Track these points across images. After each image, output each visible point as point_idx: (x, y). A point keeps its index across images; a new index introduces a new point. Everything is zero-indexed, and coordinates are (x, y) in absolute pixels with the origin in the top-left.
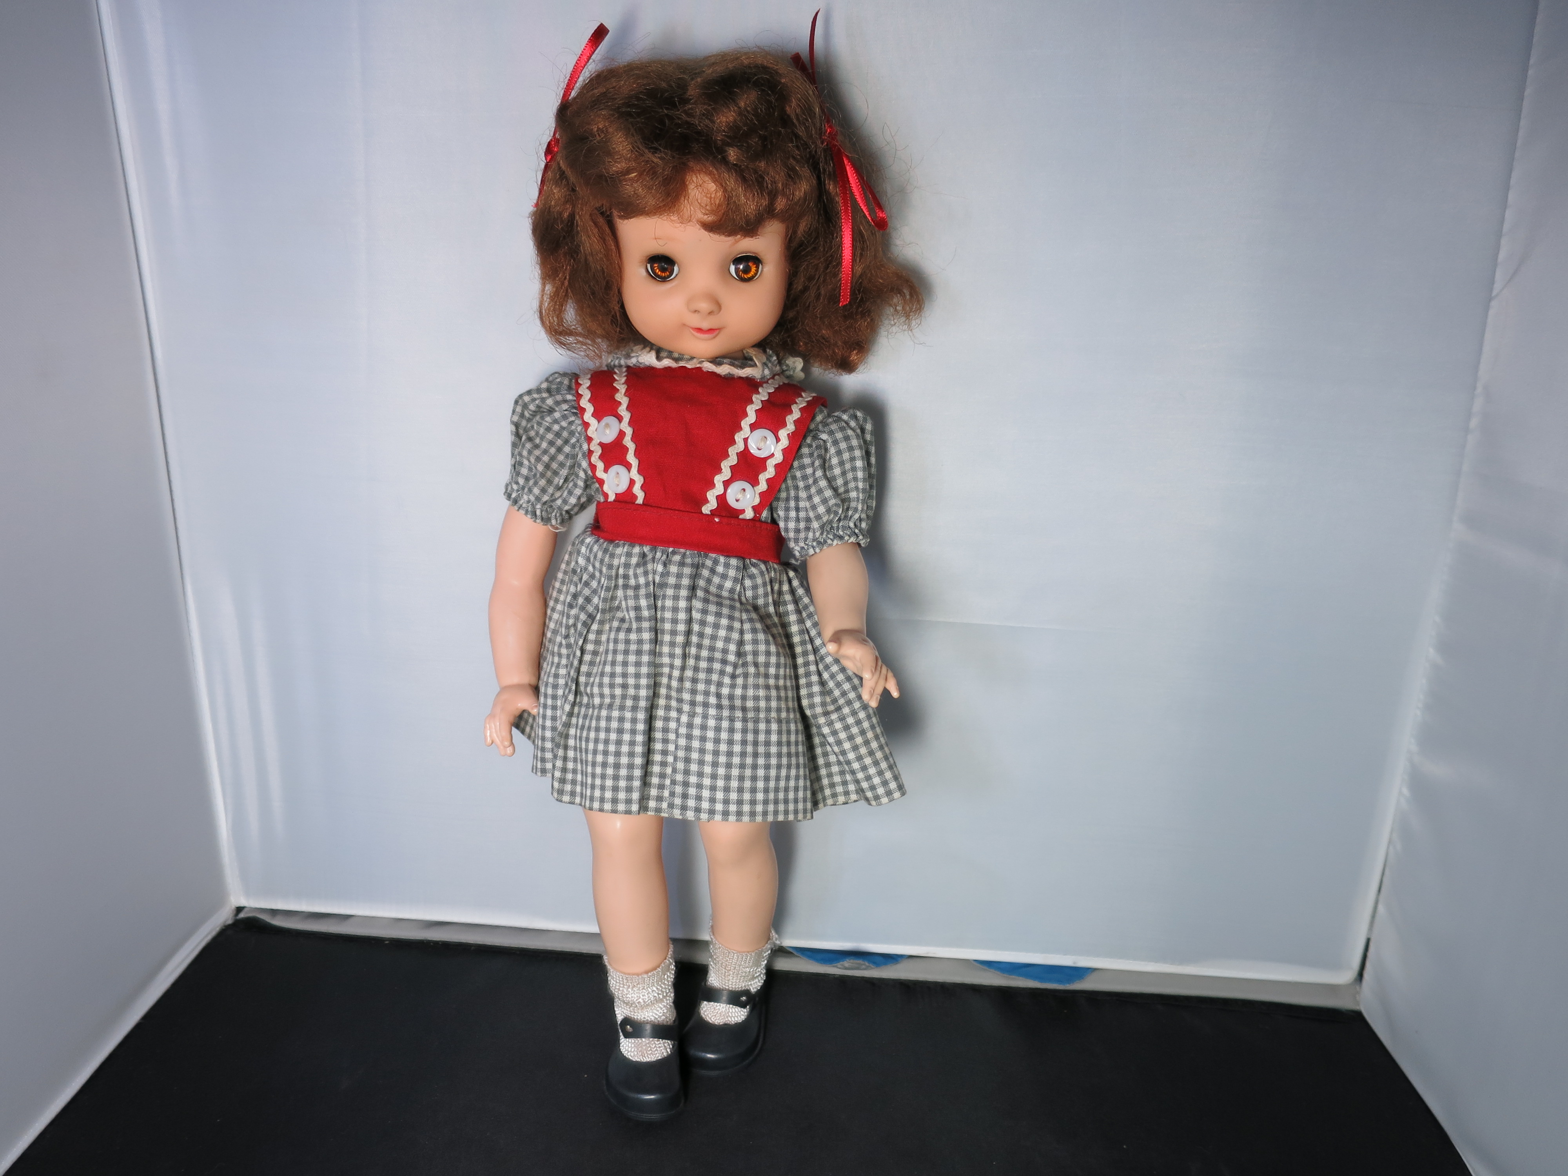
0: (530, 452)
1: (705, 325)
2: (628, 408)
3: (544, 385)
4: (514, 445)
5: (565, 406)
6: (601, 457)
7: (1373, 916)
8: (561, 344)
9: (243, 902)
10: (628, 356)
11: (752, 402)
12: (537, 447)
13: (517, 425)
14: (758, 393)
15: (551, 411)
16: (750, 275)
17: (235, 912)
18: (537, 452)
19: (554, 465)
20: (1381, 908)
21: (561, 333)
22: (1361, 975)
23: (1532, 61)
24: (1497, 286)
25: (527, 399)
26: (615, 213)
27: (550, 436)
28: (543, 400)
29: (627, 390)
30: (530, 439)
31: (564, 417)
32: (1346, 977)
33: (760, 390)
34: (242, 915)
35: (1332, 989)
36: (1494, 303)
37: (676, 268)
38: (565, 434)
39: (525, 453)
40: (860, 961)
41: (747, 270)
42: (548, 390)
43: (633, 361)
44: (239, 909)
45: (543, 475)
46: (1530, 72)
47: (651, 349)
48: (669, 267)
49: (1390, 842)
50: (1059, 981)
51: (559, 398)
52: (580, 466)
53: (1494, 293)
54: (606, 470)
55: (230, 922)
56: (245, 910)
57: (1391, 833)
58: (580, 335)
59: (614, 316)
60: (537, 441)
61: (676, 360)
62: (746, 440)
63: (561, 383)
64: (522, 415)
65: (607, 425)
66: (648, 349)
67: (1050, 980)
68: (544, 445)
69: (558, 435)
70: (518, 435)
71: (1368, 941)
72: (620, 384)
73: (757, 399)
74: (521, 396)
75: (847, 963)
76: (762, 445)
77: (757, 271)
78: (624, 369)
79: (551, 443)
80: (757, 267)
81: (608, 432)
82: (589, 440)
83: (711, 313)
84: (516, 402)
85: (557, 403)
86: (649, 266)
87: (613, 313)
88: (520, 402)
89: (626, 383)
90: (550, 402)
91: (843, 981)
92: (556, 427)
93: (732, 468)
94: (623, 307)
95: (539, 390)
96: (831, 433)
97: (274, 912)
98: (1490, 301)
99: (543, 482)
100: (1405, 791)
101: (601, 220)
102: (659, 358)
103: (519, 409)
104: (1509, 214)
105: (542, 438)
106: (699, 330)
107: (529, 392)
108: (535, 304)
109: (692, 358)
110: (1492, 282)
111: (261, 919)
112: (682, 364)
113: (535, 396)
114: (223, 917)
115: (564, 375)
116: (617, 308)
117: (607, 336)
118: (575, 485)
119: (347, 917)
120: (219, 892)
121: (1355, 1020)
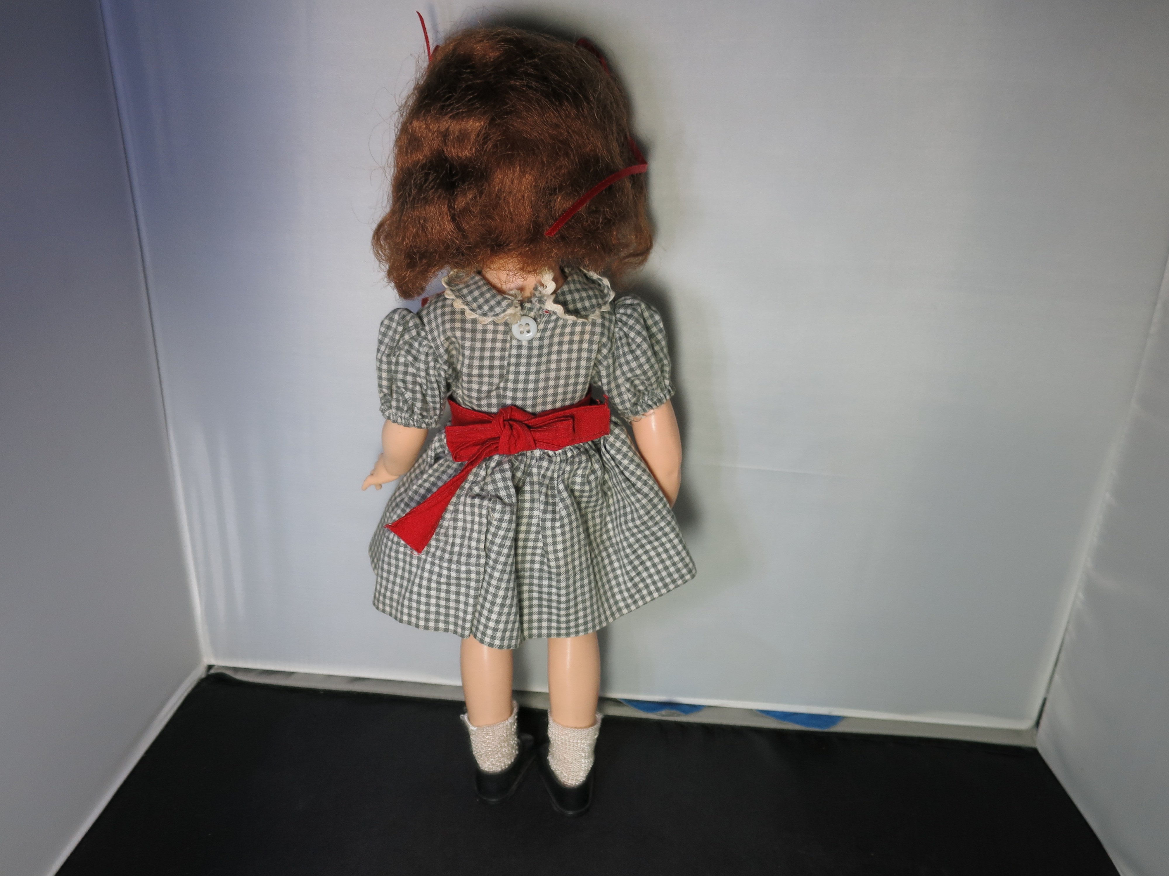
7: (1050, 682)
9: (213, 662)
17: (206, 669)
20: (1057, 677)
22: (1038, 724)
32: (1026, 724)
34: (212, 671)
35: (1017, 733)
40: (674, 711)
44: (210, 667)
49: (1066, 630)
50: (819, 726)
55: (204, 676)
56: (215, 667)
57: (1068, 622)
67: (813, 725)
71: (1045, 700)
75: (664, 712)
91: (660, 724)
97: (236, 670)
100: (1081, 595)
111: (226, 674)
114: (199, 673)
119: (290, 674)
120: (195, 654)
121: (1033, 754)
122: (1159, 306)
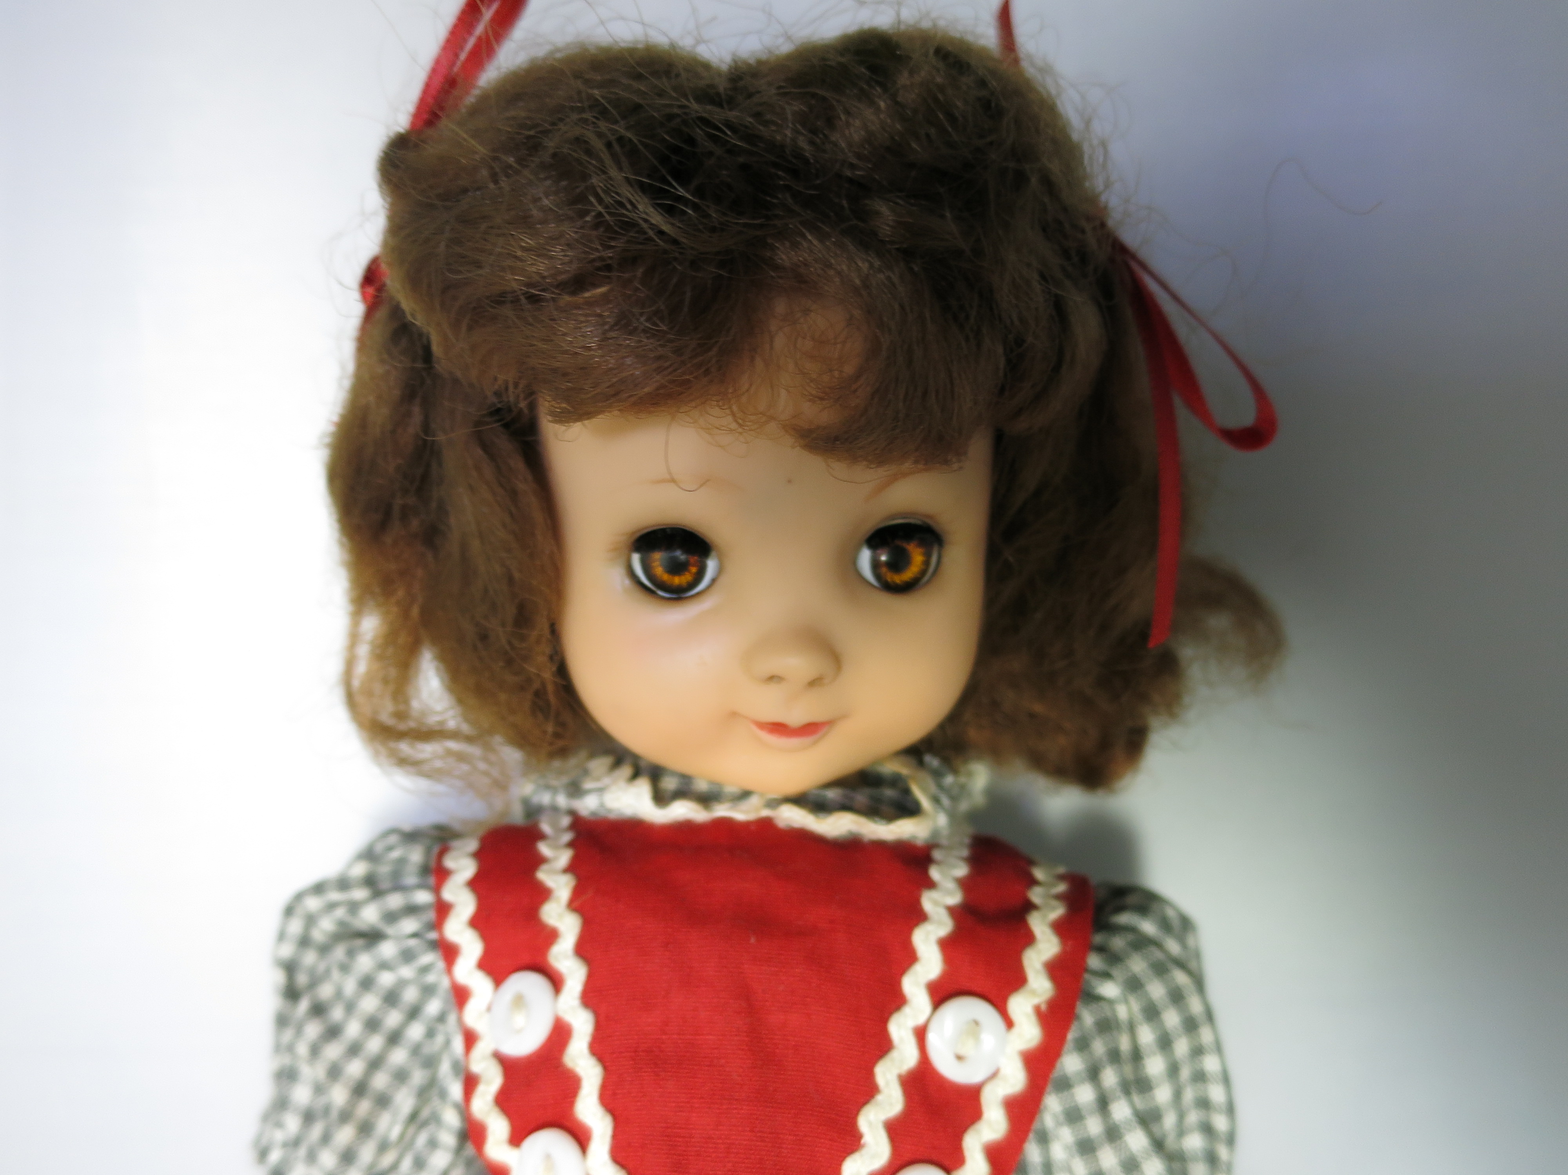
0: (315, 1051)
1: (796, 717)
2: (582, 950)
3: (360, 870)
4: (282, 1021)
5: (410, 925)
6: (503, 1101)
8: (403, 762)
10: (575, 790)
11: (920, 917)
12: (333, 1032)
13: (290, 968)
14: (931, 885)
15: (373, 937)
16: (908, 575)
18: (333, 1051)
19: (380, 1081)
21: (401, 735)
25: (313, 904)
26: (545, 406)
27: (369, 1003)
28: (354, 907)
29: (577, 893)
30: (318, 1010)
31: (407, 956)
33: (935, 873)
37: (711, 565)
38: (410, 995)
39: (302, 1049)
41: (898, 562)
42: (370, 881)
43: (588, 805)
45: (345, 1116)
47: (636, 775)
48: (694, 559)
51: (395, 901)
52: (443, 1094)
54: (517, 1139)
58: (454, 735)
59: (539, 694)
60: (337, 1014)
61: (706, 799)
62: (921, 1034)
63: (402, 862)
64: (304, 942)
65: (519, 1001)
66: (626, 771)
68: (353, 1029)
69: (391, 998)
70: (292, 993)
72: (554, 872)
73: (936, 903)
74: (299, 897)
76: (967, 1049)
77: (927, 563)
78: (566, 821)
79: (372, 1024)
80: (928, 556)
81: (519, 1020)
82: (470, 1039)
83: (814, 683)
84: (289, 911)
85: (391, 917)
86: (636, 559)
87: (536, 685)
88: (299, 911)
89: (572, 868)
90: (370, 915)
92: (386, 979)
93: (894, 1129)
94: (562, 671)
95: (343, 884)
96: (1134, 985)
99: (345, 1135)
101: (504, 444)
102: (660, 798)
103: (296, 927)
105: (350, 1007)
106: (779, 728)
107: (319, 889)
108: (334, 667)
109: (745, 795)
112: (722, 811)
113: (334, 896)
115: (411, 837)
116: (548, 674)
117: (521, 740)
118: (433, 1144)
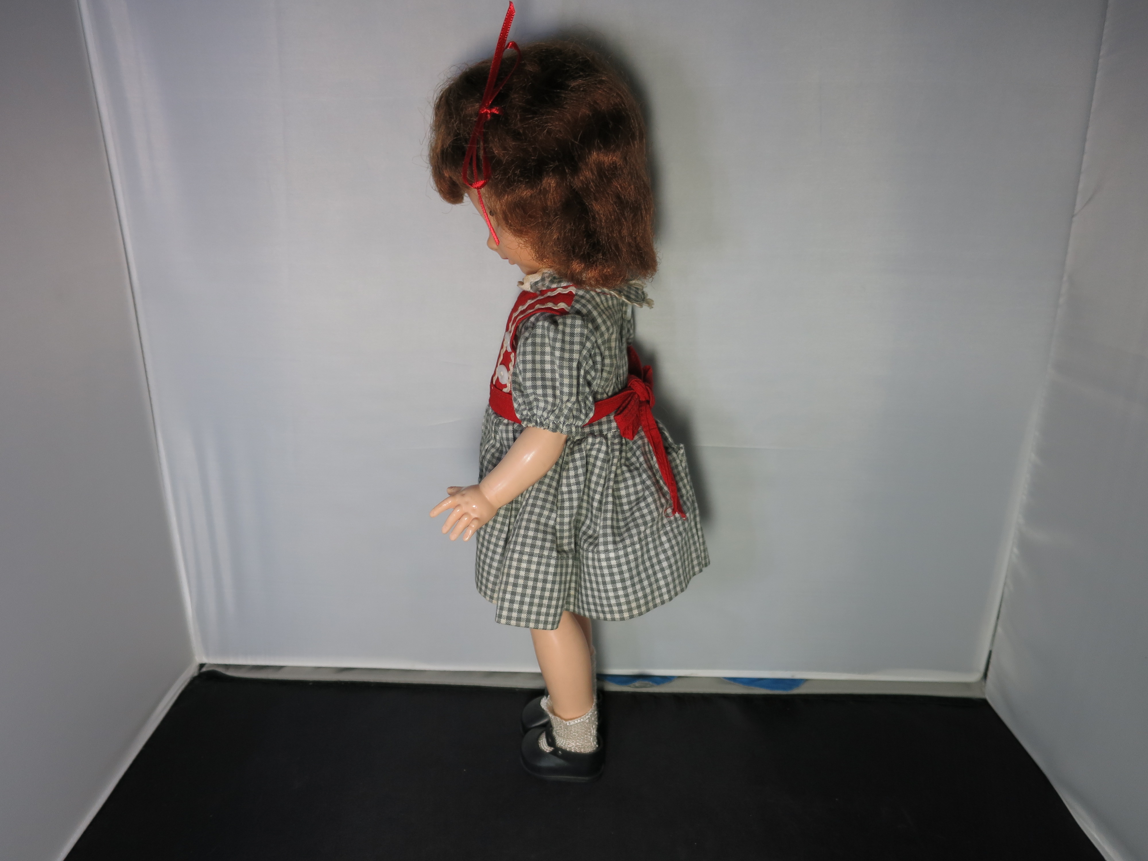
7: (994, 635)
9: (204, 660)
17: (198, 668)
20: (1000, 630)
22: (985, 675)
23: (1101, 53)
24: (1078, 208)
32: (975, 677)
34: (204, 669)
35: (967, 685)
36: (1074, 219)
40: (646, 682)
44: (202, 666)
46: (1100, 61)
49: (1005, 584)
50: (783, 689)
53: (1075, 212)
55: (196, 674)
56: (206, 666)
57: (1006, 578)
67: (777, 688)
71: (990, 653)
75: (637, 683)
91: (635, 696)
97: (227, 667)
98: (1073, 216)
100: (1016, 550)
104: (1086, 158)
110: (1074, 205)
111: (218, 672)
114: (191, 671)
119: (281, 668)
120: (188, 654)
121: (982, 705)
122: (1065, 279)
